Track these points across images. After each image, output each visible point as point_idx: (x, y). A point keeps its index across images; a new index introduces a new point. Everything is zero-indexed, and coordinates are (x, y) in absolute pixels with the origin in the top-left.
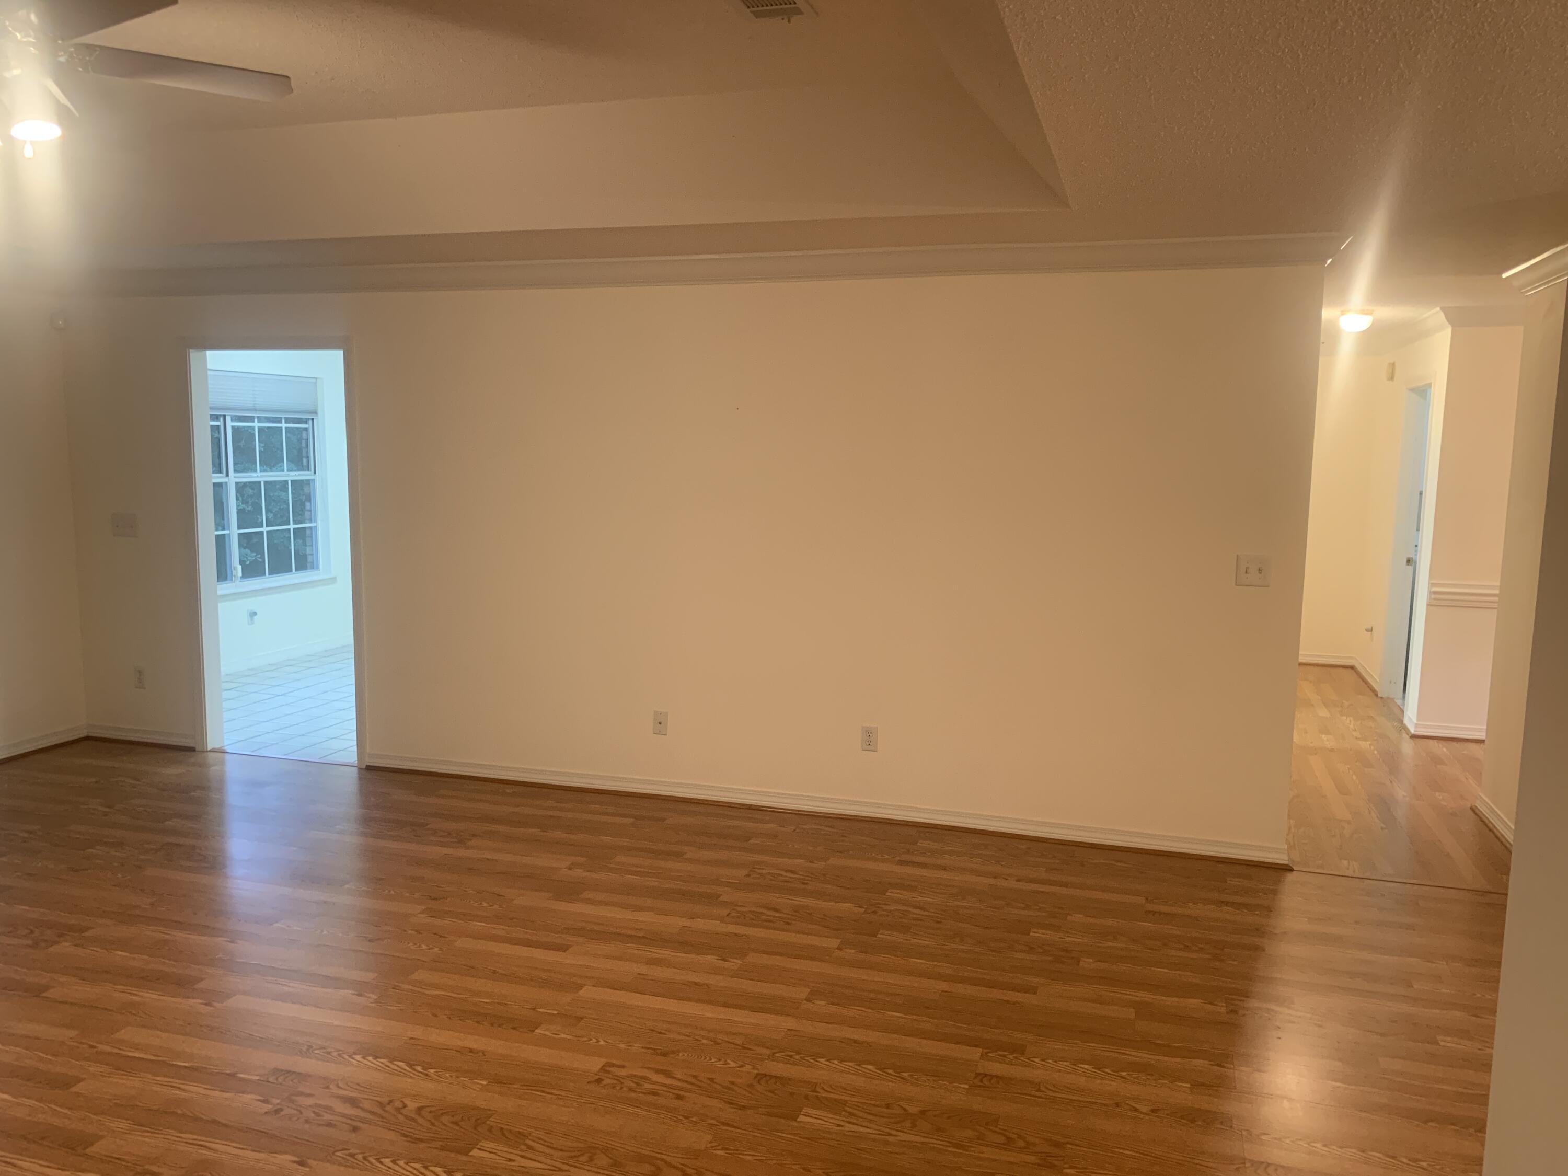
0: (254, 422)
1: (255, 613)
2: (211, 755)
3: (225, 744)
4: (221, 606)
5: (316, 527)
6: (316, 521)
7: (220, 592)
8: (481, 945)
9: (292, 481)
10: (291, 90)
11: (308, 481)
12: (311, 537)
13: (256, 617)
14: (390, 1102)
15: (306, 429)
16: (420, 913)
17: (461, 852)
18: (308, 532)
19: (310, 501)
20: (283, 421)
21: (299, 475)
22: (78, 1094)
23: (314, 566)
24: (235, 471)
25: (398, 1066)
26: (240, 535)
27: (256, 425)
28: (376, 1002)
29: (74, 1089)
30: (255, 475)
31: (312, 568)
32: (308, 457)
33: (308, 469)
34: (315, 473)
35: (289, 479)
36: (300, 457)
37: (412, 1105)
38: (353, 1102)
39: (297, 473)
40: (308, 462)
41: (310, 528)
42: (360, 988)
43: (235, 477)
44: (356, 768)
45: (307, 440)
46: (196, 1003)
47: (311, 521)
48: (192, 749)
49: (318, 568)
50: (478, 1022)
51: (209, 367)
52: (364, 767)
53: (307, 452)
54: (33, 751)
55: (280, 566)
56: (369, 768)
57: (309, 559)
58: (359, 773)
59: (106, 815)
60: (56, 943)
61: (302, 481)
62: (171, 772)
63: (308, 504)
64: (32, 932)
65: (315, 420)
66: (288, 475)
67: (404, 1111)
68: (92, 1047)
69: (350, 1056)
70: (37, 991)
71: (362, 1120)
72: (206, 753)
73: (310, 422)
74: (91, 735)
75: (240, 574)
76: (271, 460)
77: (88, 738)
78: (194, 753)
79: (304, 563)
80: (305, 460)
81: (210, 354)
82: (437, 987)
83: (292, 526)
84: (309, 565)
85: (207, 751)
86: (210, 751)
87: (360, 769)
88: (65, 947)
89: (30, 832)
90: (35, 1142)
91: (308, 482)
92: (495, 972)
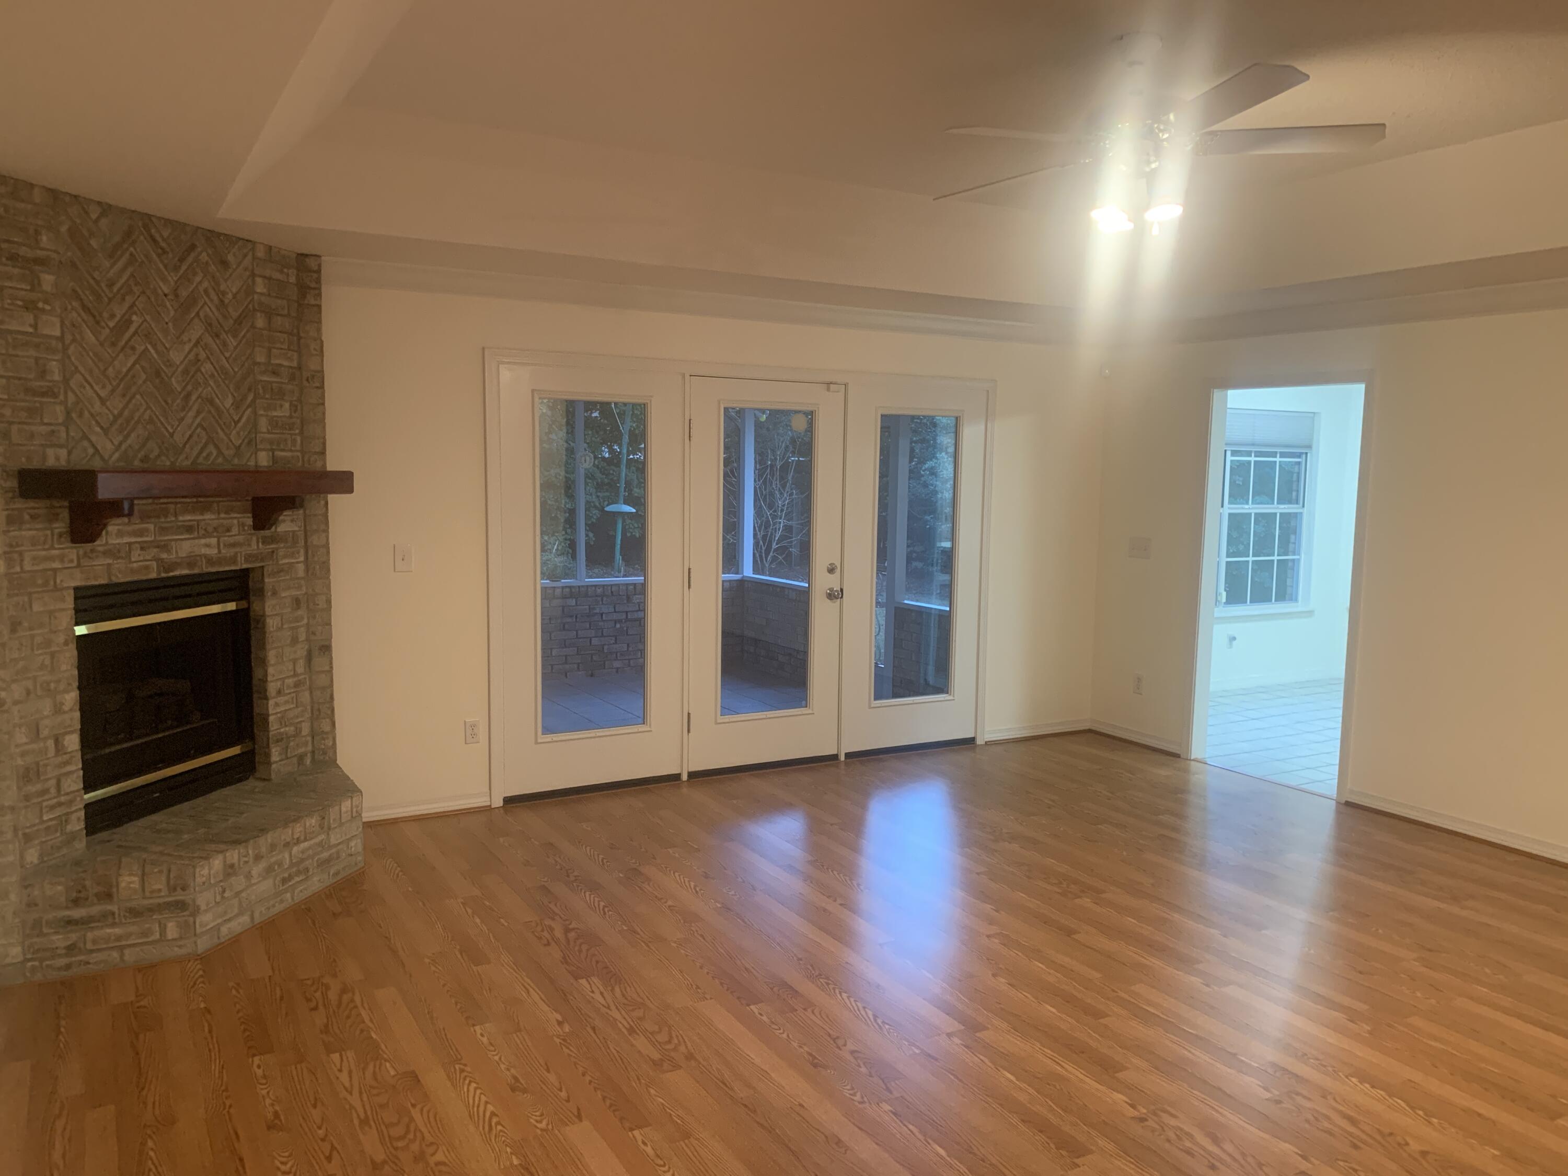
0: (1251, 456)
1: (1234, 639)
2: (1193, 763)
3: (1207, 756)
4: (1216, 628)
5: (1299, 560)
6: (1299, 554)
7: (1216, 615)
8: (1484, 1011)
9: (1281, 514)
10: (1384, 137)
11: (1296, 514)
12: (1293, 569)
13: (1235, 643)
14: (1391, 1134)
15: (1299, 463)
16: (1414, 960)
17: (1456, 910)
18: (1290, 564)
19: (1295, 533)
20: (1278, 455)
21: (1288, 508)
22: (1106, 1026)
23: (1293, 598)
24: (1230, 503)
25: (1397, 1102)
26: (1227, 563)
27: (1253, 459)
28: (1370, 1033)
29: (1102, 1021)
30: (1246, 506)
31: (1291, 600)
32: (1298, 491)
33: (1297, 503)
34: (1303, 506)
35: (1278, 511)
36: (1290, 491)
37: (1415, 1146)
38: (1353, 1121)
39: (1286, 506)
40: (1297, 496)
41: (1293, 560)
42: (1353, 1016)
43: (1229, 508)
44: (1334, 802)
45: (1299, 474)
46: (1196, 980)
47: (1294, 554)
48: (1177, 756)
49: (1296, 600)
50: (1486, 1089)
51: (1228, 406)
52: (1344, 802)
53: (1298, 485)
54: (1052, 734)
55: (1261, 596)
56: (1348, 804)
57: (1289, 590)
58: (1337, 807)
59: (1109, 799)
60: (1080, 897)
61: (1290, 514)
62: (1162, 773)
63: (1293, 537)
64: (1061, 883)
65: (1309, 455)
66: (1278, 508)
67: (1406, 1148)
68: (1113, 991)
69: (1347, 1077)
70: (1070, 932)
71: (1365, 1143)
72: (1189, 762)
73: (1304, 456)
74: (1094, 728)
75: (1224, 600)
76: (1263, 492)
77: (1090, 731)
78: (1178, 759)
79: (1285, 593)
80: (1294, 494)
81: (1231, 393)
82: (1436, 1039)
83: (1276, 558)
84: (1287, 597)
85: (1190, 760)
86: (1193, 760)
87: (1338, 803)
88: (1086, 902)
89: (1053, 801)
90: (1076, 1053)
91: (1296, 516)
92: (1503, 1043)
